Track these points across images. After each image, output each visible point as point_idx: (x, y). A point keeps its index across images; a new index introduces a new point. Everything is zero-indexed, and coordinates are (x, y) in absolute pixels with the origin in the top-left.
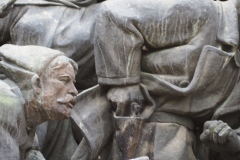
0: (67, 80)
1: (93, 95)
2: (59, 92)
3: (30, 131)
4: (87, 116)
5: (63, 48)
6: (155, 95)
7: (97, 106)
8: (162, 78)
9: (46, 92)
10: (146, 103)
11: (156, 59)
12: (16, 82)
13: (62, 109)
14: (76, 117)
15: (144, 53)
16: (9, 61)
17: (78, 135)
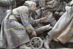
0: (35, 6)
1: (39, 8)
2: (34, 8)
3: (30, 14)
4: (38, 11)
5: (34, 1)
6: (48, 8)
8: (49, 6)
9: (32, 8)
10: (46, 9)
11: (48, 3)
12: (28, 6)
13: (34, 10)
14: (36, 11)
15: (46, 2)
16: (27, 3)
17: (37, 14)
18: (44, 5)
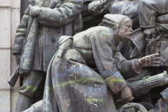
0: (129, 26)
1: (138, 31)
2: (126, 31)
3: (116, 45)
4: (136, 39)
5: (128, 15)
6: (161, 31)
7: (140, 35)
8: (163, 25)
9: (122, 31)
10: (157, 34)
11: (161, 18)
12: (111, 27)
13: (127, 37)
15: (157, 16)
16: (108, 20)
17: (133, 46)
18: (151, 22)
